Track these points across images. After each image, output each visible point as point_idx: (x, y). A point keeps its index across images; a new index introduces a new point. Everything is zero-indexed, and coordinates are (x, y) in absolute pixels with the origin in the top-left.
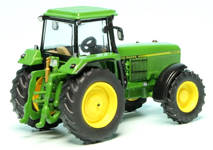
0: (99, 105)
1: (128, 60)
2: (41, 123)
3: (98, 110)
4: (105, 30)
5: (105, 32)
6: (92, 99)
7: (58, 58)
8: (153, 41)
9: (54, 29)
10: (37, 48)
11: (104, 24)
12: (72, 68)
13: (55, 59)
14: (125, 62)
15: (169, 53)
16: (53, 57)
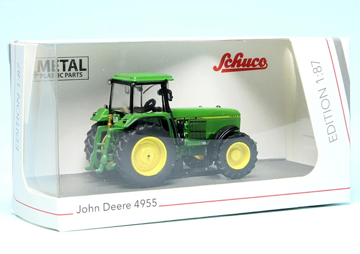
0: (149, 156)
1: (187, 120)
2: (99, 169)
3: (149, 160)
4: (160, 92)
5: (160, 94)
6: (143, 150)
7: (119, 115)
8: (217, 107)
9: (127, 93)
10: (107, 107)
11: (159, 87)
12: (124, 122)
13: (116, 116)
14: (185, 122)
15: (229, 117)
16: (115, 115)
